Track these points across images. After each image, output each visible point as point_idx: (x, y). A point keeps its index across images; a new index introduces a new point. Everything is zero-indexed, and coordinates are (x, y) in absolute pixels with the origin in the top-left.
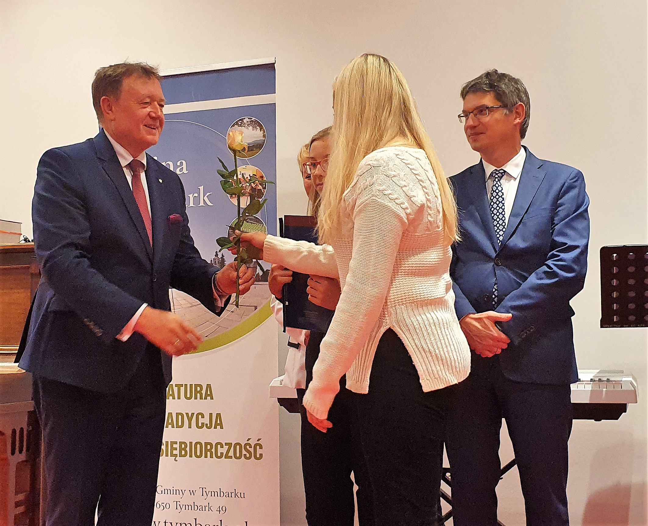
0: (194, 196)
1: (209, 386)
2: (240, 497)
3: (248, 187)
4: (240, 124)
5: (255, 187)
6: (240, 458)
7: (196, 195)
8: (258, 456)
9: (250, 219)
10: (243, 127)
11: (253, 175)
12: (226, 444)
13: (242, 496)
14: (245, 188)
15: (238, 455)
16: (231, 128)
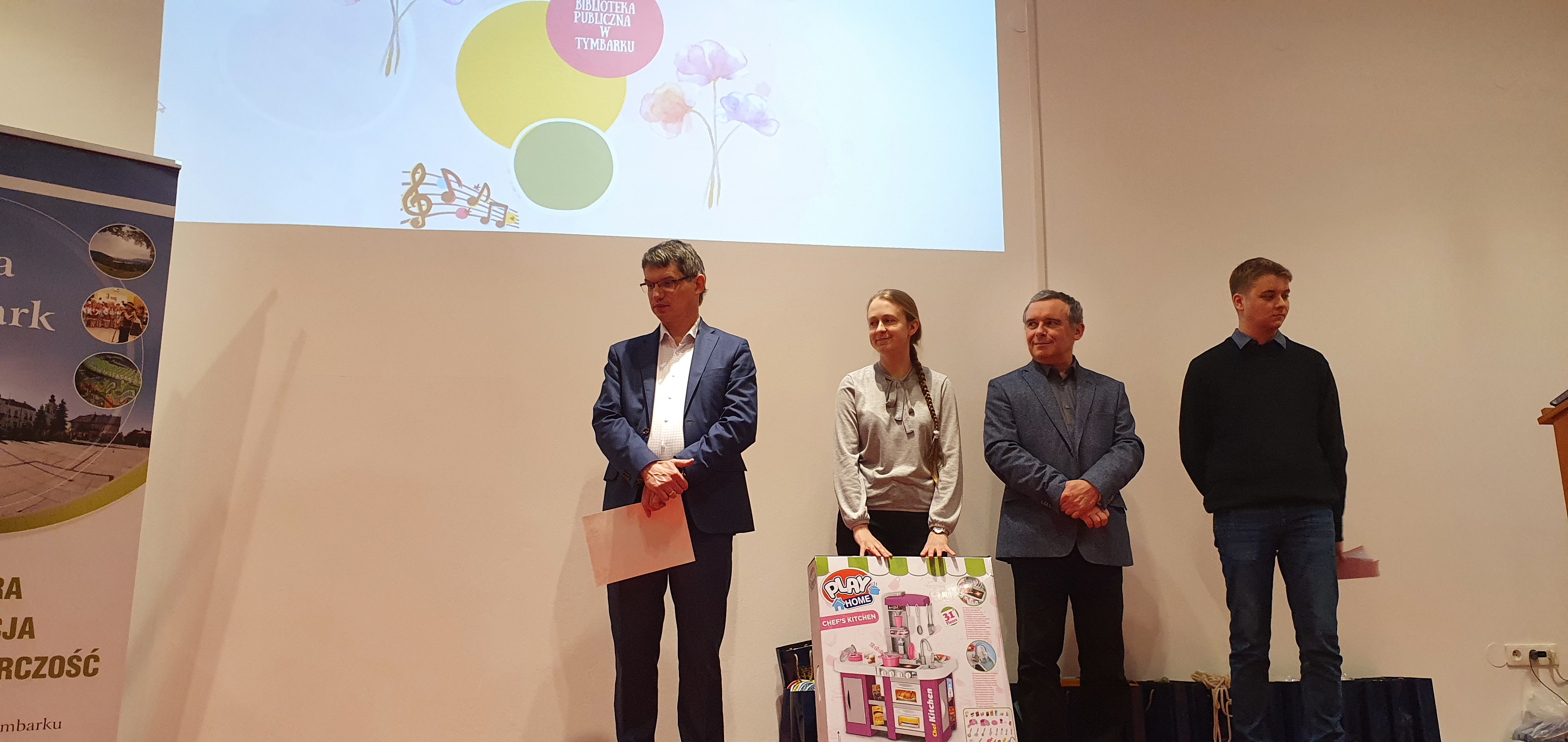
0: (21, 312)
1: (16, 581)
2: (52, 727)
3: (118, 317)
4: (115, 231)
5: (129, 318)
6: (59, 675)
7: (26, 311)
8: (90, 671)
9: (116, 360)
10: (119, 236)
11: (128, 303)
12: (37, 659)
13: (57, 726)
14: (112, 317)
15: (56, 672)
16: (99, 233)
